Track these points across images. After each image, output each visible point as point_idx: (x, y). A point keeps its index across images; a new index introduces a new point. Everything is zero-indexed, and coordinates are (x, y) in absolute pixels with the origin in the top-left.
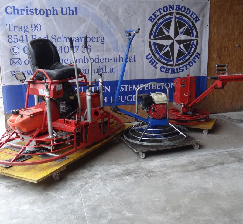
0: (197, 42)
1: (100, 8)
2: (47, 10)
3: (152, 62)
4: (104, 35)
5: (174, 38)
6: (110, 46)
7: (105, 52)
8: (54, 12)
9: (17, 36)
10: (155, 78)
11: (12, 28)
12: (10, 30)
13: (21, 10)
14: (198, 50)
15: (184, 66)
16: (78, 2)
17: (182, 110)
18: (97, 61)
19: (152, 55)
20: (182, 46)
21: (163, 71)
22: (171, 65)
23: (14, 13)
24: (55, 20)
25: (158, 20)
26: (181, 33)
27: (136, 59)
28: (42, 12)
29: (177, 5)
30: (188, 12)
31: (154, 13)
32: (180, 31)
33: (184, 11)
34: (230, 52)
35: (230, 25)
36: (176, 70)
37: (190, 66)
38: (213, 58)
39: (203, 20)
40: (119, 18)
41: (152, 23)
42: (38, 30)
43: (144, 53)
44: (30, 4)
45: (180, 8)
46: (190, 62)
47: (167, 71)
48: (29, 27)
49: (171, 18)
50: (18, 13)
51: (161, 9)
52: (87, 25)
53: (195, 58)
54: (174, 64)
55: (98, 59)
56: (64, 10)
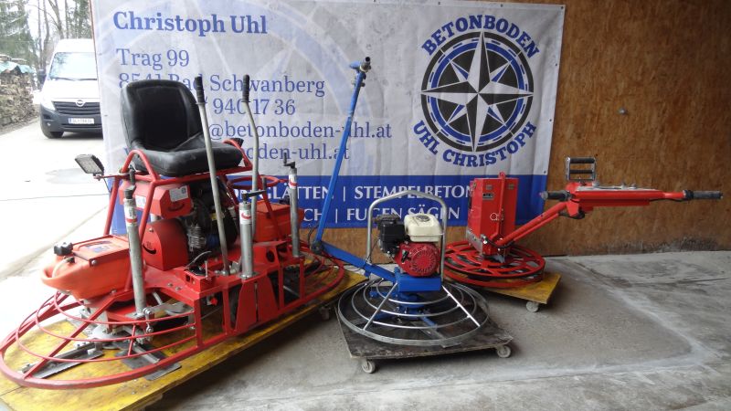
0: (530, 100)
1: (316, 18)
2: (201, 22)
3: (427, 140)
4: (323, 78)
5: (477, 89)
6: (337, 102)
7: (324, 115)
8: (216, 25)
9: (138, 75)
10: (431, 174)
11: (129, 58)
12: (124, 63)
13: (147, 20)
14: (530, 119)
15: (497, 152)
16: (269, 4)
17: (484, 250)
18: (306, 133)
19: (427, 125)
20: (494, 107)
21: (450, 160)
22: (469, 149)
23: (133, 27)
24: (219, 42)
25: (445, 48)
26: (495, 80)
27: (391, 132)
28: (191, 24)
29: (487, 17)
30: (513, 33)
31: (436, 33)
32: (492, 75)
33: (503, 31)
34: (603, 125)
35: (608, 65)
36: (478, 159)
37: (511, 152)
38: (563, 136)
39: (545, 51)
40: (358, 41)
41: (430, 54)
42: (181, 63)
43: (410, 121)
44: (166, 7)
45: (495, 23)
46: (512, 143)
47: (459, 160)
48: (164, 56)
49: (474, 45)
50: (140, 27)
51: (451, 23)
52: (286, 55)
53: (523, 136)
54: (476, 146)
55: (310, 128)
56: (238, 21)
